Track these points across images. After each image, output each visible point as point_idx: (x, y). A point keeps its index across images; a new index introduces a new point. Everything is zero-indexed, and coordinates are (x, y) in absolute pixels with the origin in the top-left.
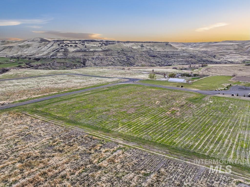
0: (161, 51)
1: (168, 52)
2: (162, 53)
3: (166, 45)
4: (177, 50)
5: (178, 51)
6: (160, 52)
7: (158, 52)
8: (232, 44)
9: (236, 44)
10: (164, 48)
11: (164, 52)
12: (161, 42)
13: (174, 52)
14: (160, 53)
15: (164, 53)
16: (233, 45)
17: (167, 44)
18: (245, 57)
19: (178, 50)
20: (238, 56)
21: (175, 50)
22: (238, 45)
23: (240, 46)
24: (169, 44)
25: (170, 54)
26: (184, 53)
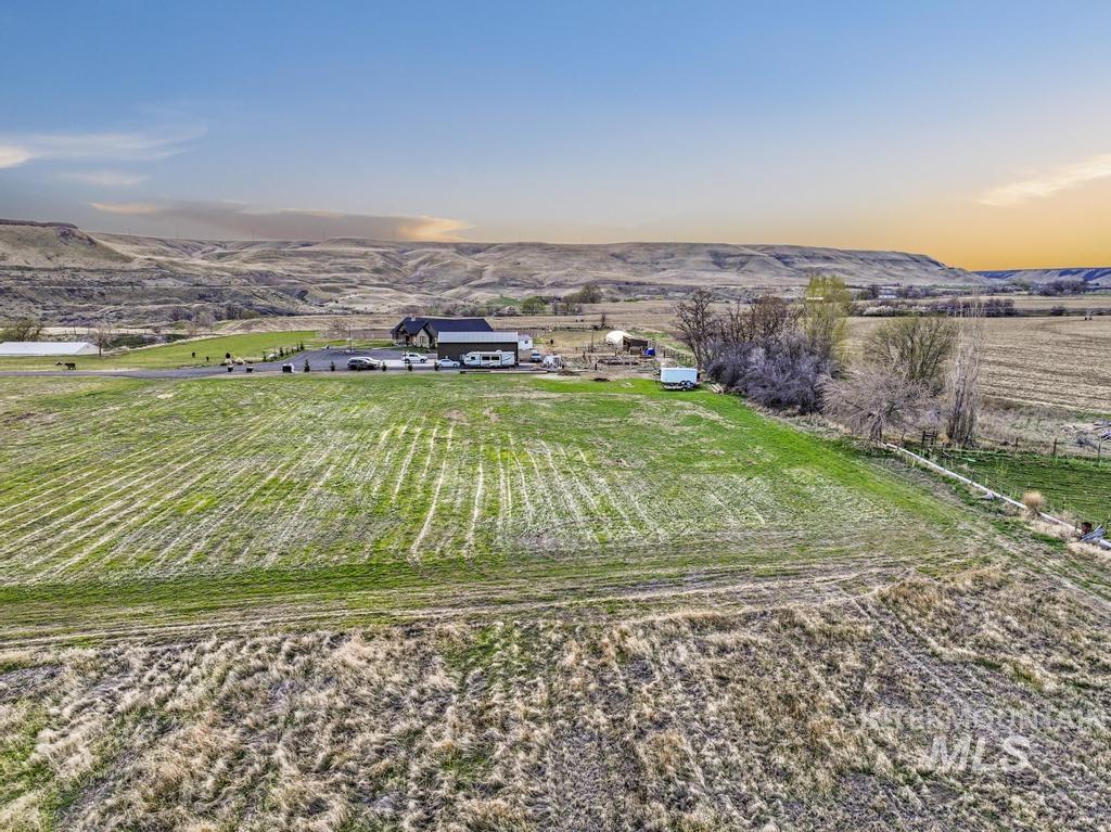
0: (32, 265)
1: (78, 270)
2: (42, 276)
3: (62, 239)
4: (127, 266)
5: (136, 271)
6: (30, 269)
7: (19, 268)
8: (364, 250)
9: (378, 253)
10: (51, 254)
11: (56, 270)
12: (32, 224)
13: (110, 272)
14: (28, 275)
15: (55, 277)
16: (366, 254)
17: (67, 233)
18: (409, 295)
19: (135, 265)
20: (387, 292)
21: (117, 265)
22: (384, 255)
23: (391, 258)
24: (77, 233)
25: (90, 284)
26: (164, 276)
